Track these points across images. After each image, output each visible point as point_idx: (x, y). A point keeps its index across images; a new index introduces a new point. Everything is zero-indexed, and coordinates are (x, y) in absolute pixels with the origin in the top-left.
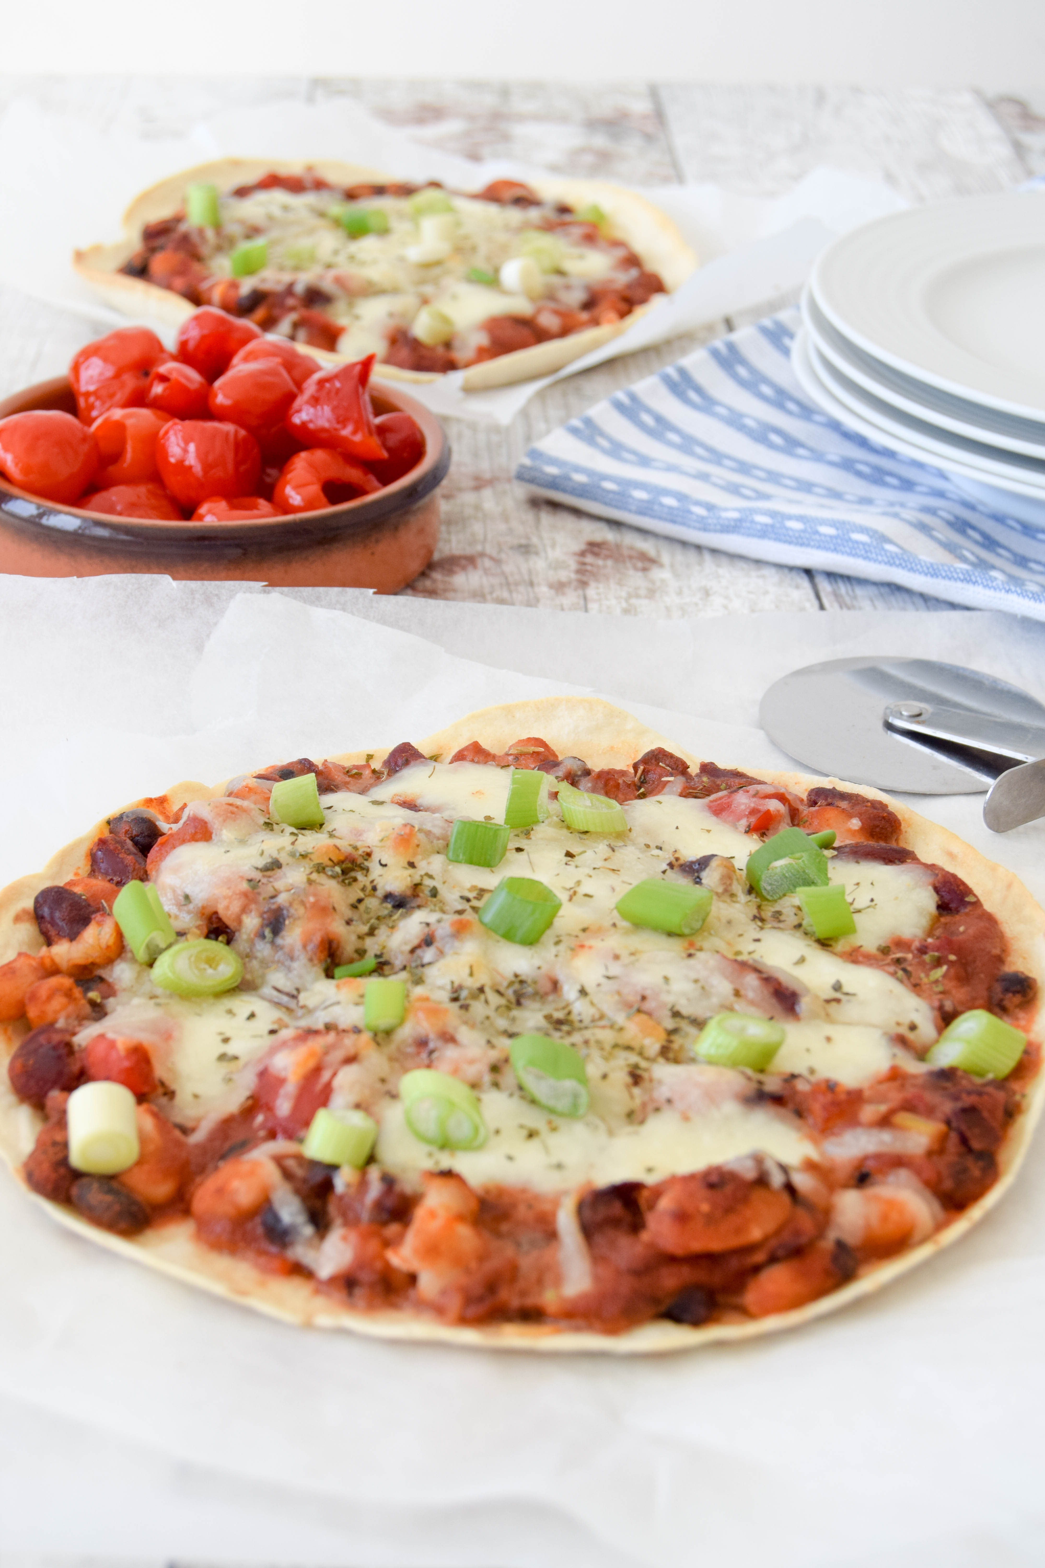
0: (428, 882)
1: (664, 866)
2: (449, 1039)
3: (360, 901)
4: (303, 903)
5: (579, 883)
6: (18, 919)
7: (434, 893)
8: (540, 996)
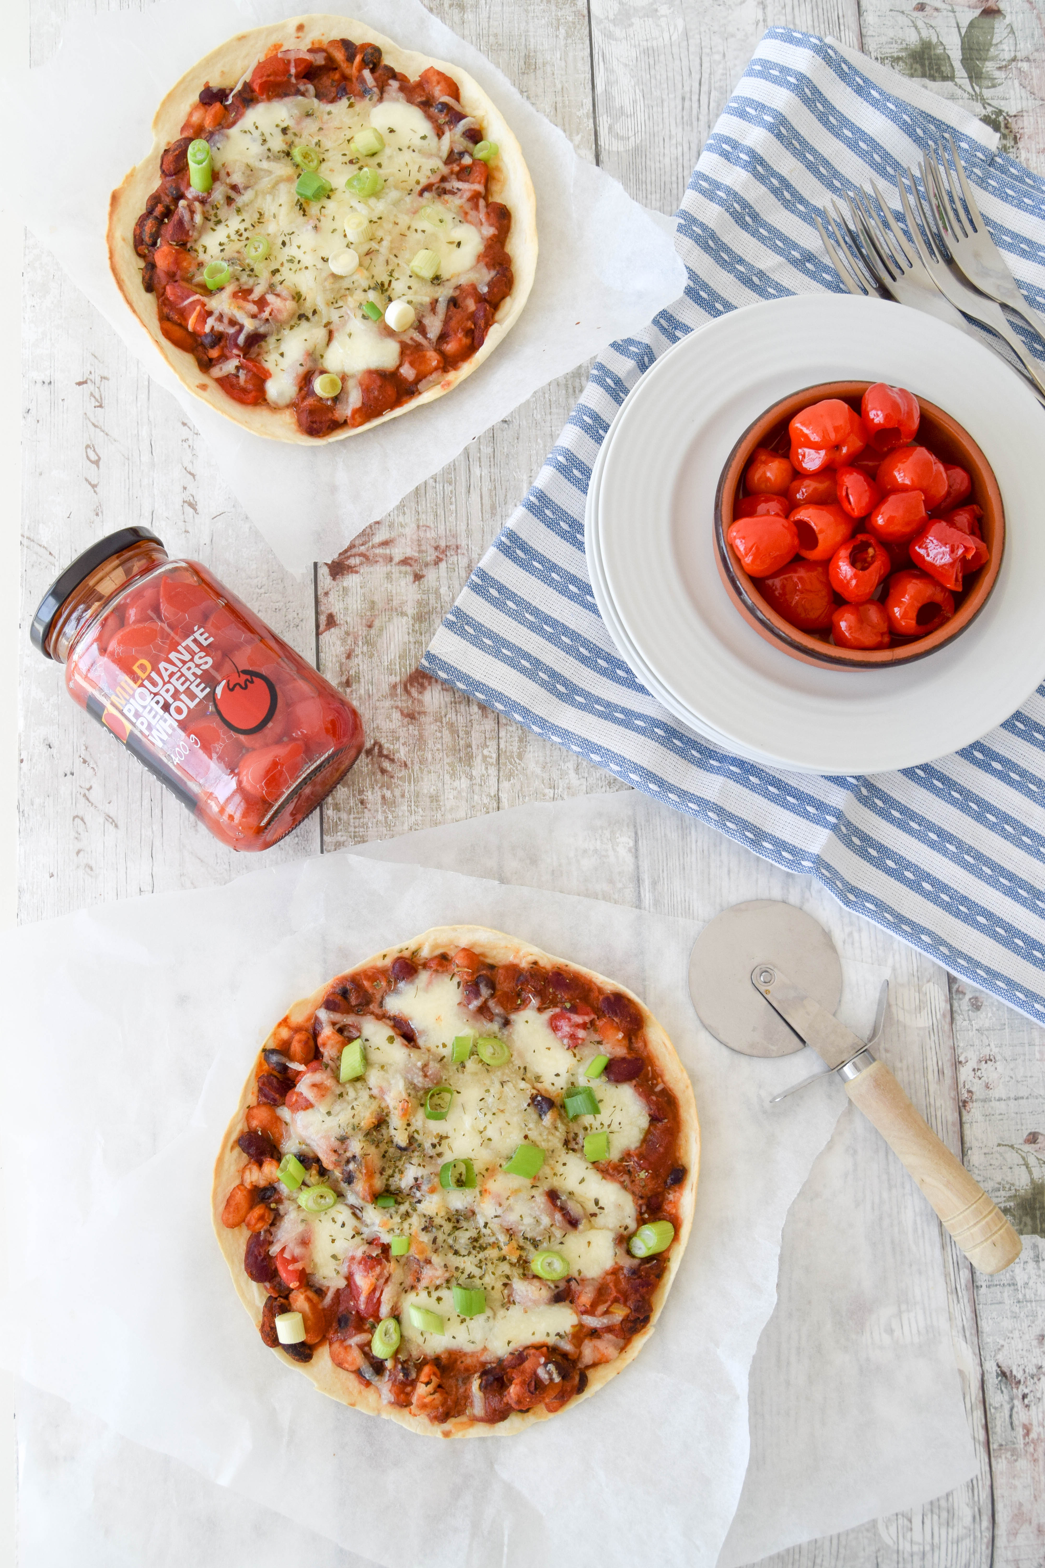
0: (416, 1135)
1: (525, 1105)
2: (428, 1262)
3: (386, 1152)
4: (360, 1172)
5: (485, 1127)
6: (232, 1148)
7: (420, 1146)
8: (467, 1219)
